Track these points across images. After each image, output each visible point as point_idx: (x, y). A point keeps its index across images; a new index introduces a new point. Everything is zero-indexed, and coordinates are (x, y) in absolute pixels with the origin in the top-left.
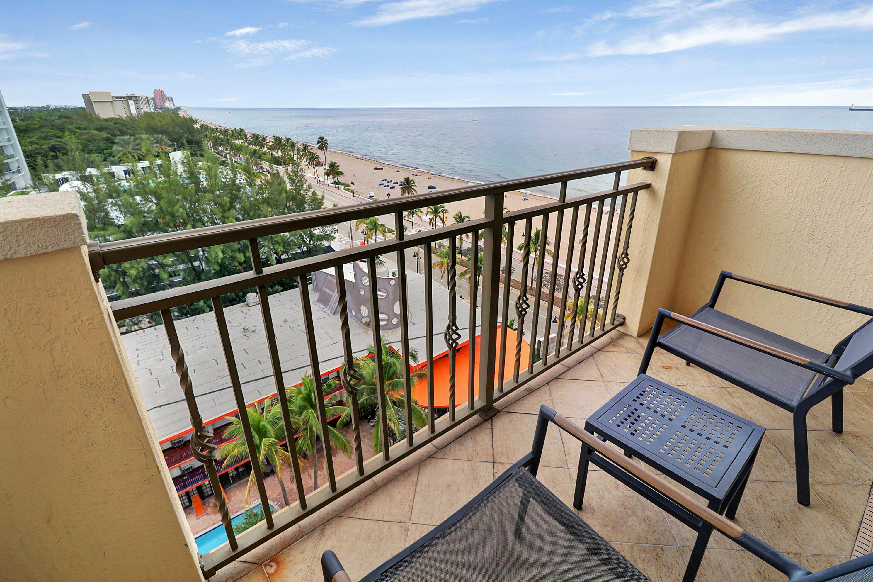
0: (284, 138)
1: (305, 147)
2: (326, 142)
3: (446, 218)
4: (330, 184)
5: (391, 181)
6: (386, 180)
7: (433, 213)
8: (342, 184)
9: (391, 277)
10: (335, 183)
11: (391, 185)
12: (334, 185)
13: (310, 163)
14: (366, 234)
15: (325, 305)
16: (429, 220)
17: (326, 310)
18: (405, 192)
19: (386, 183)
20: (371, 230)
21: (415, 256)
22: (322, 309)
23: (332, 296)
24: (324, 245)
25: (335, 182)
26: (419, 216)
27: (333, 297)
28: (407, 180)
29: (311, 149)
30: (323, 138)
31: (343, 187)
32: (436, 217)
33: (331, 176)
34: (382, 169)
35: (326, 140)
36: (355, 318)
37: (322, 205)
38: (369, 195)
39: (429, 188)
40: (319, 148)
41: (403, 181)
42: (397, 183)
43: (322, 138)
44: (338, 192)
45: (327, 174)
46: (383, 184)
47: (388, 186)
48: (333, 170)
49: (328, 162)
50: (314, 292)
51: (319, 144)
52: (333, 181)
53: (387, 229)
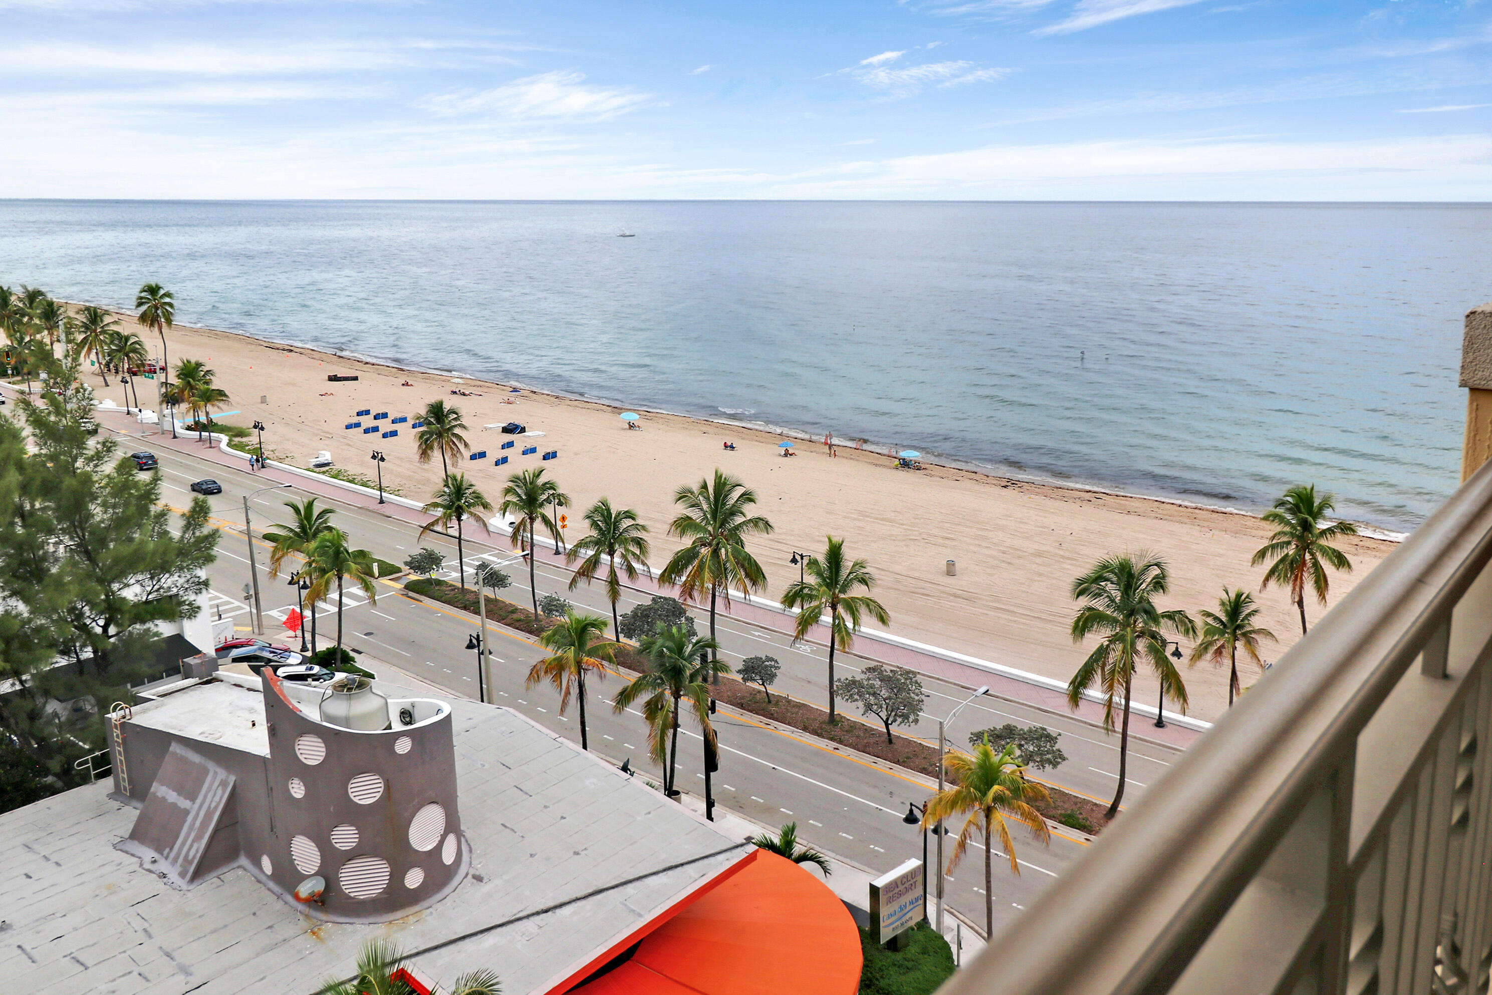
0: (18, 291)
1: (94, 316)
2: (167, 300)
3: (563, 519)
4: (180, 431)
5: (385, 415)
6: (367, 412)
7: (522, 508)
8: (222, 429)
9: (397, 727)
10: (198, 426)
11: (385, 425)
12: (195, 434)
13: (109, 366)
14: (305, 587)
15: (159, 850)
16: (511, 530)
17: (163, 866)
18: (432, 448)
19: (367, 422)
20: (323, 571)
21: (470, 646)
22: (148, 866)
23: (187, 812)
24: (157, 634)
25: (197, 423)
26: (478, 519)
27: (190, 818)
28: (437, 412)
29: (115, 322)
30: (158, 288)
31: (224, 439)
32: (532, 520)
33: (184, 406)
34: (356, 379)
35: (168, 295)
36: (271, 885)
37: (152, 501)
38: (314, 461)
39: (506, 430)
40: (143, 318)
41: (423, 412)
42: (404, 420)
43: (153, 290)
44: (209, 454)
45: (171, 399)
46: (358, 425)
47: (375, 429)
48: (192, 387)
49: (175, 362)
50: (116, 804)
51: (144, 308)
52: (190, 421)
53: (375, 566)
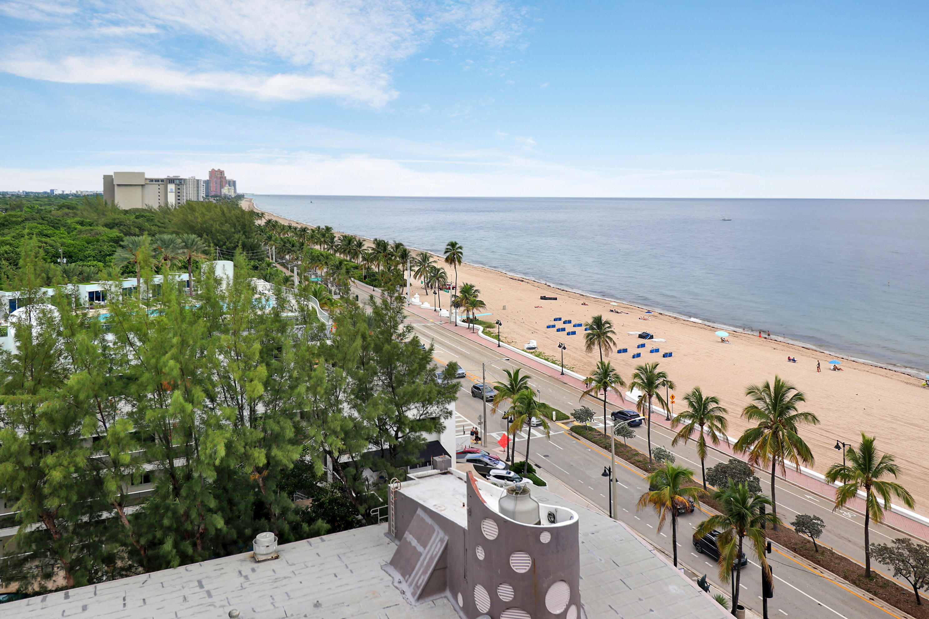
0: (391, 243)
1: (425, 258)
2: (460, 250)
3: (673, 397)
4: (459, 322)
5: (570, 322)
6: (560, 319)
7: (643, 388)
8: (481, 323)
9: (545, 524)
10: (468, 320)
11: (569, 328)
12: (466, 325)
13: (428, 285)
14: (511, 421)
15: (403, 575)
16: (637, 400)
17: (404, 586)
18: (594, 344)
19: (559, 325)
20: (521, 413)
21: (605, 474)
22: (396, 584)
23: (420, 554)
24: (424, 439)
25: (468, 318)
26: (617, 391)
27: (421, 559)
28: (598, 322)
29: (435, 262)
30: (456, 244)
31: (481, 328)
32: (650, 396)
33: (462, 309)
34: (556, 299)
35: (460, 248)
36: (462, 614)
37: (428, 363)
38: (527, 346)
39: (641, 336)
40: (447, 260)
41: (590, 321)
42: (580, 325)
43: (453, 245)
44: (472, 337)
45: (456, 305)
46: (554, 326)
47: (564, 330)
48: (467, 299)
49: (460, 284)
50: (387, 540)
51: (448, 254)
52: (465, 317)
53: (554, 413)
